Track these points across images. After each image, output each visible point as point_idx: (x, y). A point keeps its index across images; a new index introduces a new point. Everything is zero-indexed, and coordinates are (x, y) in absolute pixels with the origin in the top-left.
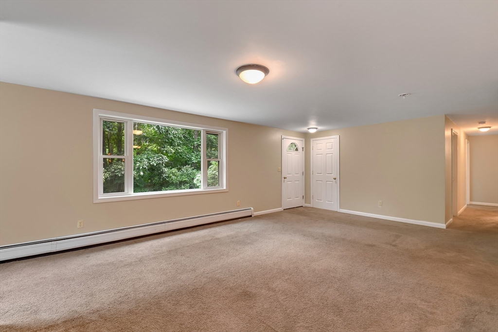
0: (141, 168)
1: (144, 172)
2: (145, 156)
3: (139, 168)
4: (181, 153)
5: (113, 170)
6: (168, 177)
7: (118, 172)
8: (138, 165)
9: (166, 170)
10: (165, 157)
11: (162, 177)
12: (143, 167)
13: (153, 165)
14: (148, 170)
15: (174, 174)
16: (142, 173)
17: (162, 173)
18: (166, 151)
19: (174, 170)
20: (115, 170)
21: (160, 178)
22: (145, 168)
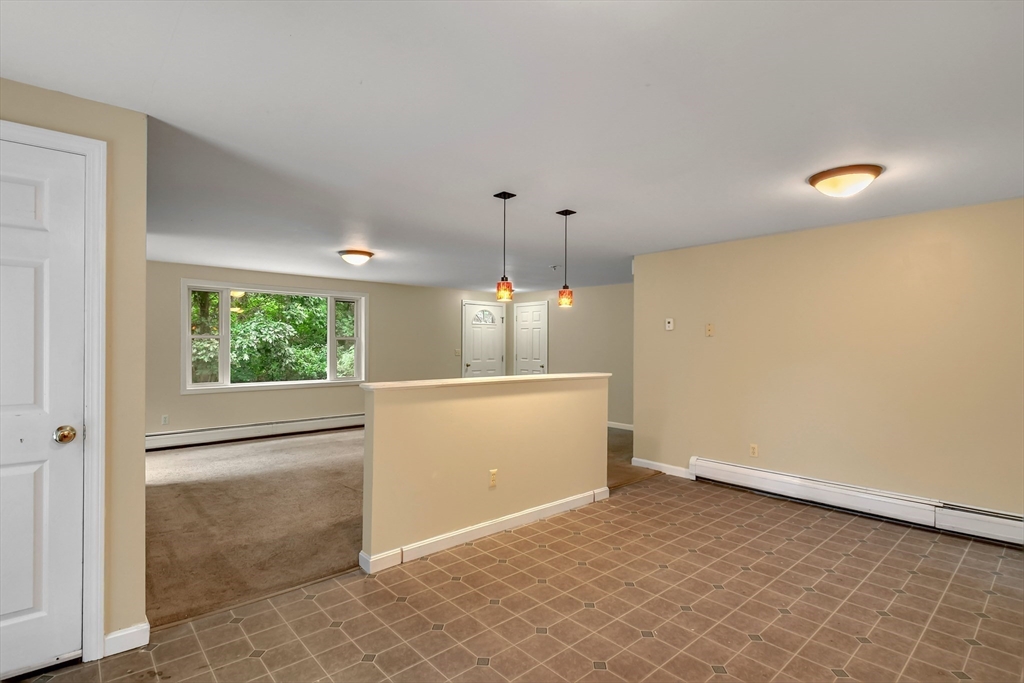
0: (245, 347)
1: (250, 355)
2: (253, 326)
3: (240, 348)
4: (323, 318)
5: (195, 351)
6: (296, 363)
7: (202, 355)
8: (239, 342)
9: (291, 350)
10: (289, 327)
11: (284, 365)
12: (248, 346)
13: (267, 342)
14: (258, 350)
15: (307, 360)
16: (246, 357)
17: (284, 356)
18: (292, 316)
19: (308, 351)
20: (198, 350)
21: (281, 367)
22: (252, 348)
